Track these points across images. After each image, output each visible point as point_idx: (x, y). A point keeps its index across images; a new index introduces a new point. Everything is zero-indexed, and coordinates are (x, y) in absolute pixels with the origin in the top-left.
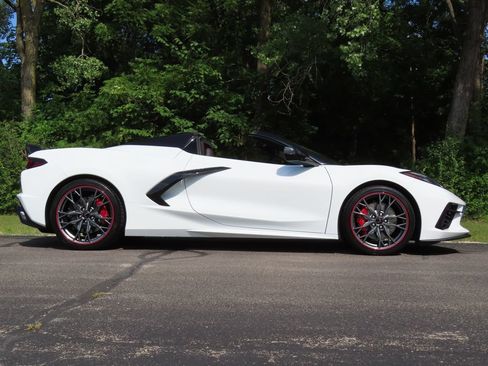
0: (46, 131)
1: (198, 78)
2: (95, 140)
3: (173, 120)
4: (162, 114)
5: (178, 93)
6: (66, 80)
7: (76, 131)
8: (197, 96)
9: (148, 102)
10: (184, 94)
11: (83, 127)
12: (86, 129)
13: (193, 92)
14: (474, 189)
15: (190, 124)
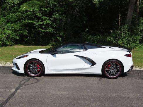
0: (4, 21)
1: (50, 4)
2: (19, 22)
3: (42, 17)
4: (39, 16)
5: (44, 9)
6: (9, 4)
7: (13, 20)
8: (50, 10)
9: (34, 12)
10: (45, 9)
11: (15, 19)
12: (16, 19)
13: (48, 8)
14: (132, 40)
15: (48, 18)
